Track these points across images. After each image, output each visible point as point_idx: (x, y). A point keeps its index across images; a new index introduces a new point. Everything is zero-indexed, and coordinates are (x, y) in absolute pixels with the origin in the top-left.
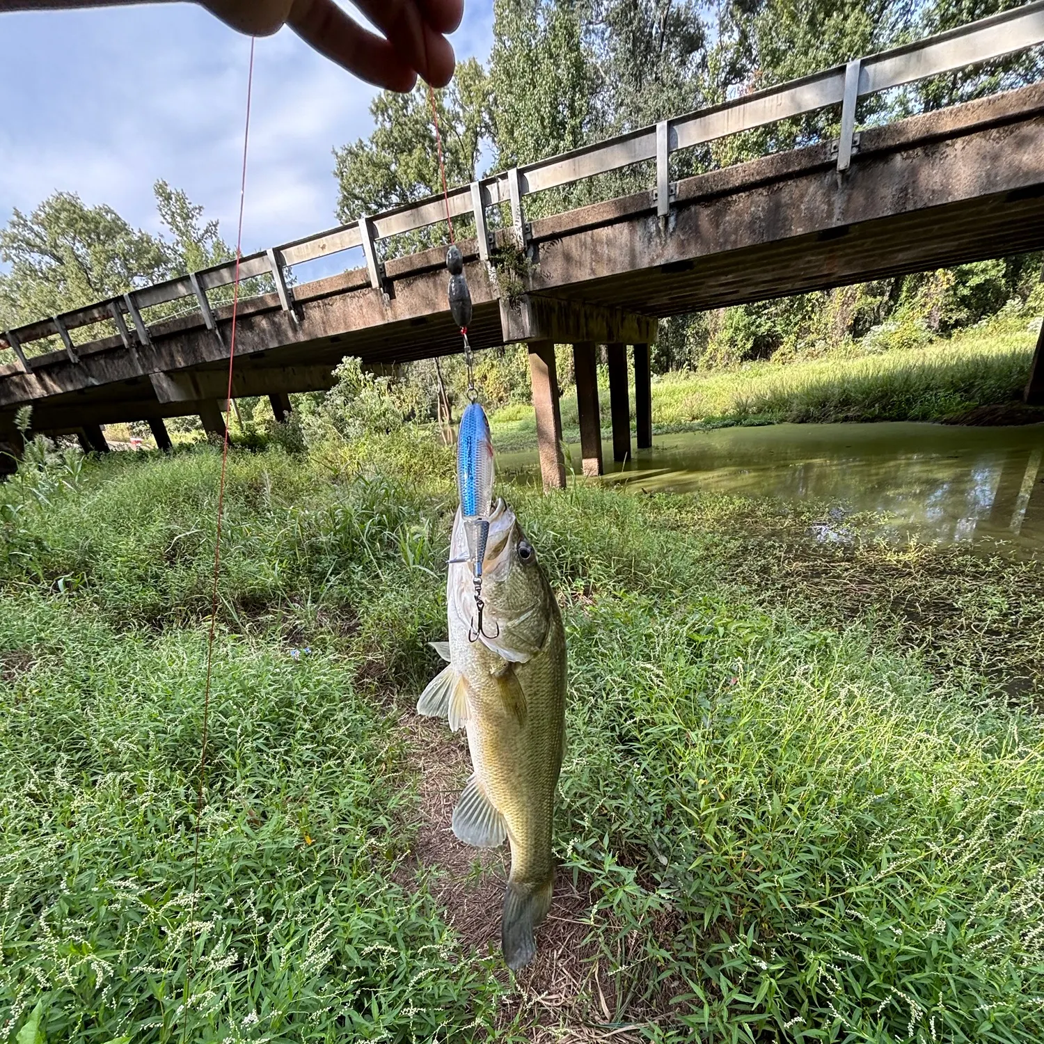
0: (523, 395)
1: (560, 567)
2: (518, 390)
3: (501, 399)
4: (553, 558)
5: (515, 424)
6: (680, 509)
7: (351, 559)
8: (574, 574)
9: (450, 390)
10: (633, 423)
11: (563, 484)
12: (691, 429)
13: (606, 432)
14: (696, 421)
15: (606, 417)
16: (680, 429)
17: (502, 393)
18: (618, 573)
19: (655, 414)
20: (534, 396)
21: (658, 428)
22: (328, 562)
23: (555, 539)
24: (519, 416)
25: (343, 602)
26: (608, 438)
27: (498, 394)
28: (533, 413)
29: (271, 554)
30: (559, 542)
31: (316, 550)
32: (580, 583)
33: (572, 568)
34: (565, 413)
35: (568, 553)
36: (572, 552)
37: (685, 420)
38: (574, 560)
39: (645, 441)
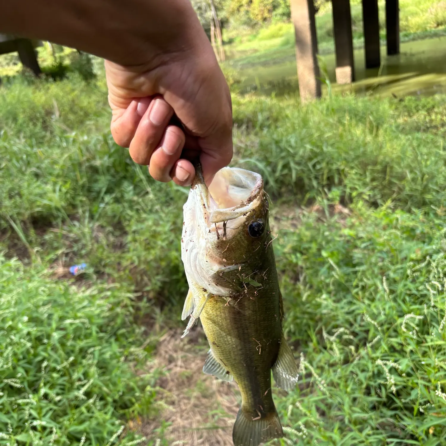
0: (283, 14)
1: (316, 178)
2: (280, 10)
3: (265, 19)
4: (309, 170)
5: (278, 41)
6: (429, 111)
7: (125, 178)
8: (330, 184)
9: (223, 14)
10: (383, 32)
11: (319, 94)
12: (436, 35)
13: (359, 42)
14: (441, 28)
15: (358, 28)
16: (426, 35)
17: (266, 15)
18: (373, 180)
19: (402, 23)
20: (293, 15)
21: (406, 36)
22: (102, 183)
23: (312, 151)
24: (281, 33)
25: (116, 220)
26: (360, 48)
27: (262, 15)
28: (292, 31)
29: (58, 176)
30: (316, 155)
31: (95, 170)
32: (335, 193)
33: (328, 178)
34: (321, 28)
35: (324, 165)
36: (328, 163)
37: (431, 27)
38: (330, 170)
39: (393, 48)
